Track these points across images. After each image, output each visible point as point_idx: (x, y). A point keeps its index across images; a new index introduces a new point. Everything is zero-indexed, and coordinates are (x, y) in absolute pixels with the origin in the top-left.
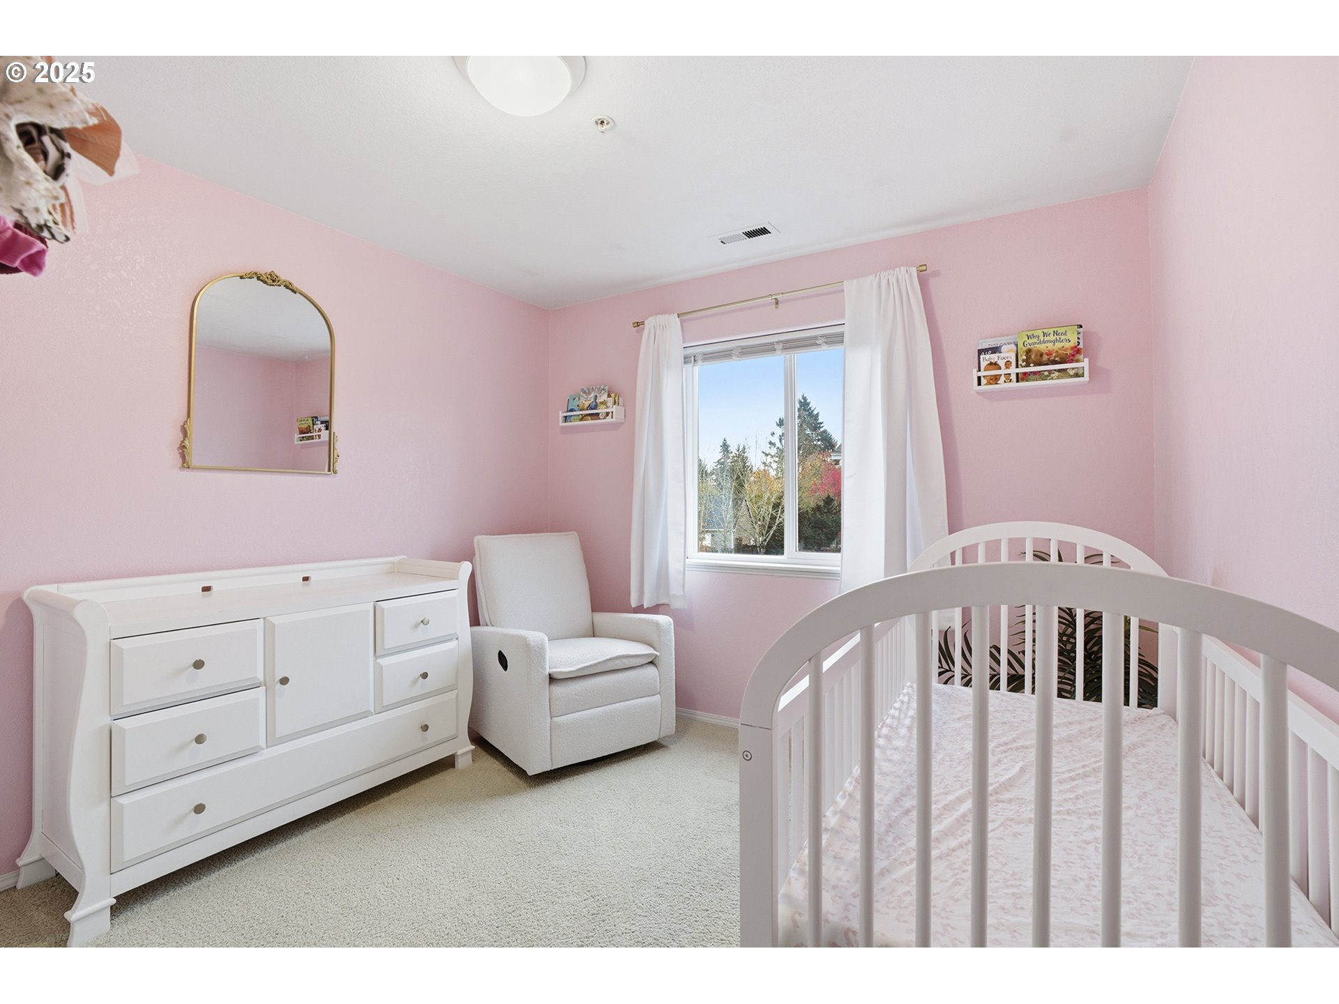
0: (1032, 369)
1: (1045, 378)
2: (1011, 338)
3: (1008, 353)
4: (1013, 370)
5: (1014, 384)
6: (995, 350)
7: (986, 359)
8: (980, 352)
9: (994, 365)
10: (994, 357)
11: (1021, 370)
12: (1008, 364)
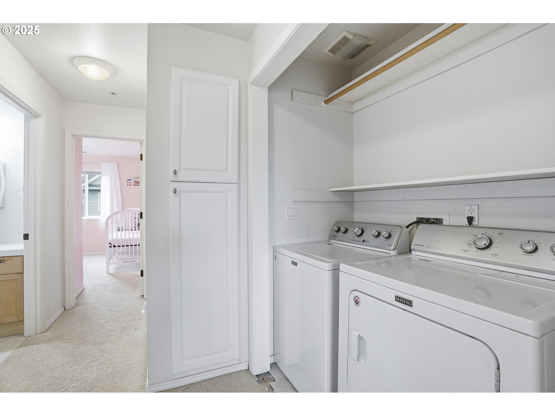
0: (136, 184)
1: (138, 186)
2: (133, 178)
3: (132, 181)
4: (133, 184)
5: (133, 186)
6: (130, 180)
7: (129, 181)
8: (128, 180)
9: (130, 183)
10: (130, 181)
11: (135, 184)
12: (132, 183)
